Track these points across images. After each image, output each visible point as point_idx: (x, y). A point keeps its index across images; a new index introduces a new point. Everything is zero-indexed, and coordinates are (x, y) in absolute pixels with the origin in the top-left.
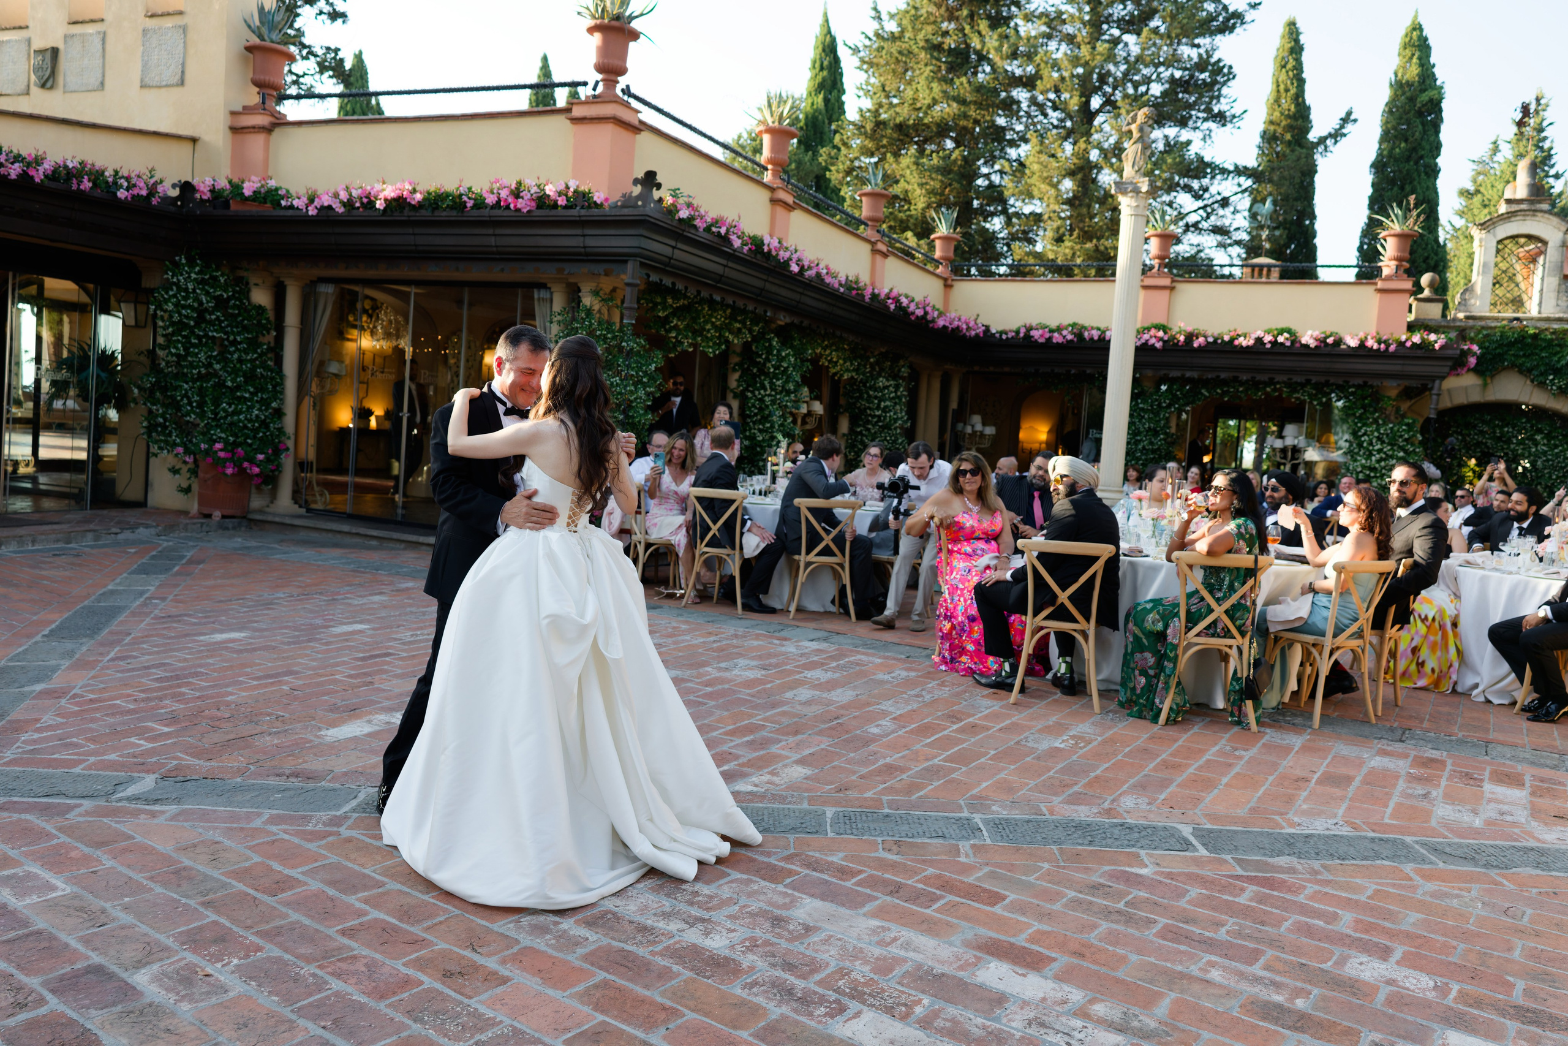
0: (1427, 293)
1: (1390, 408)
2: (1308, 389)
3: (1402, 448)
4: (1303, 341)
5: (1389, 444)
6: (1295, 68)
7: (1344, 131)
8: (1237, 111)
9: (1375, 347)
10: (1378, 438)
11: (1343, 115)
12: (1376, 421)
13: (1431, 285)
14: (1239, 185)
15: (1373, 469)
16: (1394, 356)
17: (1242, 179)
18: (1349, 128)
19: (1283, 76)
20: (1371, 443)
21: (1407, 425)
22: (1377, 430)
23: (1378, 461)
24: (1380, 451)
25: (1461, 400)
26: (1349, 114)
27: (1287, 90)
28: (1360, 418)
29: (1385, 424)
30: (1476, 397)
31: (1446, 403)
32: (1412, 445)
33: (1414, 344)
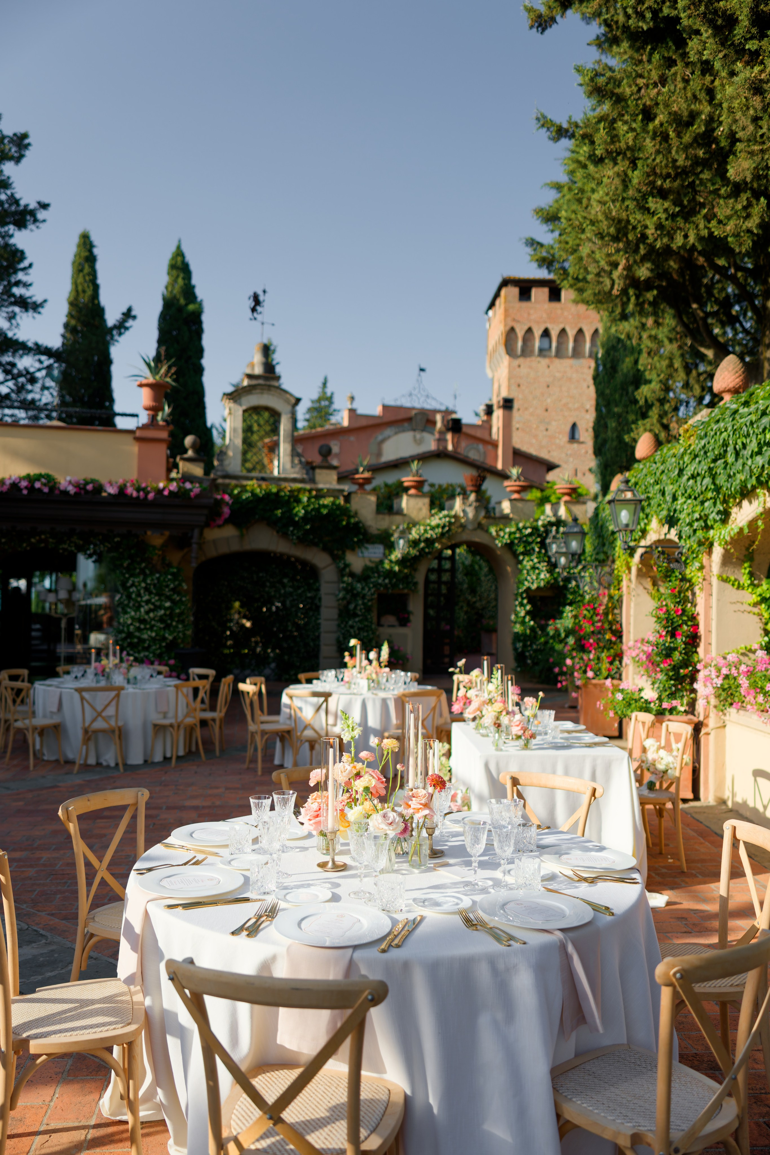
0: (190, 453)
1: (156, 558)
2: (75, 539)
3: (169, 598)
4: (62, 488)
5: (157, 594)
6: (89, 274)
7: (127, 324)
8: (38, 299)
9: (135, 494)
10: (146, 589)
11: (124, 310)
12: (142, 572)
13: (193, 446)
14: (41, 362)
15: (142, 621)
16: (153, 504)
17: (43, 358)
18: (130, 323)
19: (80, 280)
20: (139, 595)
21: (173, 574)
22: (144, 580)
23: (147, 613)
24: (148, 602)
25: (224, 550)
26: (130, 310)
27: (84, 291)
28: (128, 569)
29: (152, 574)
30: (235, 547)
31: (212, 552)
32: (179, 594)
33: (171, 492)
